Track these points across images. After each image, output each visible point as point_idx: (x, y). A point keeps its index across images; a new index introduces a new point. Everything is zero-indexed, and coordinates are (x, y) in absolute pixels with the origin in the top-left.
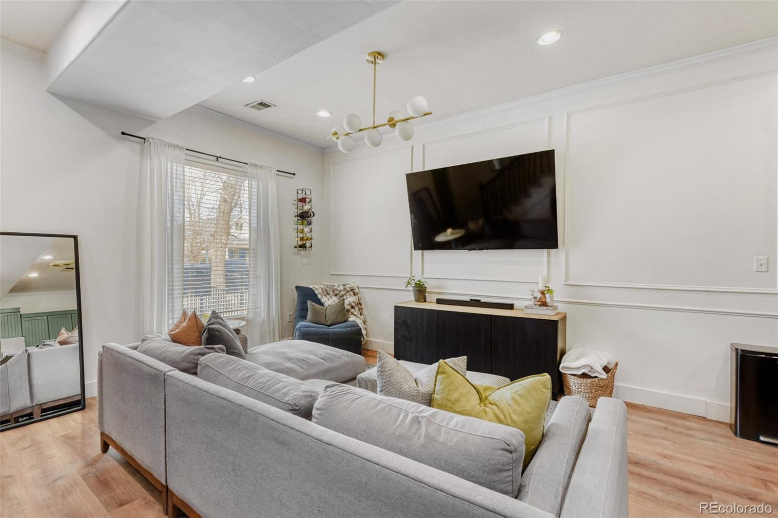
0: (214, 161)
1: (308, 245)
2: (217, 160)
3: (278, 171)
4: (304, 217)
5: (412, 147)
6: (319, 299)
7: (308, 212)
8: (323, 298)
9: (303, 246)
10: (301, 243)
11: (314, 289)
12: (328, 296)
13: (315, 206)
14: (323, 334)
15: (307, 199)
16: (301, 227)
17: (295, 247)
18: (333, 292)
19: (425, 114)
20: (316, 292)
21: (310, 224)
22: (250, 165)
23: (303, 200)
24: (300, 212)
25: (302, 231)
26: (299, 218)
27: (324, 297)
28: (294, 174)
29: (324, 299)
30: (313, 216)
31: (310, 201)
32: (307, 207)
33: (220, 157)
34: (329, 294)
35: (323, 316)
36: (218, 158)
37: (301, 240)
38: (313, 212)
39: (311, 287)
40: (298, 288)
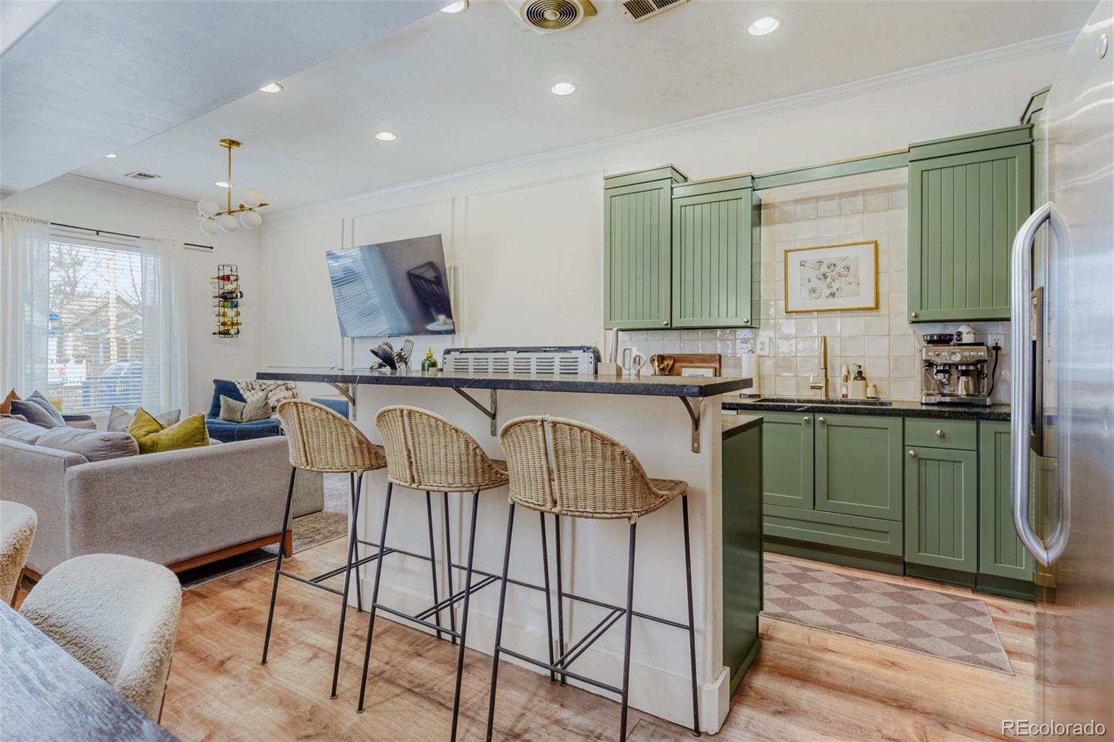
0: (93, 235)
1: (233, 331)
2: (98, 234)
3: (186, 244)
4: (228, 298)
5: (343, 220)
6: (241, 395)
7: (232, 292)
8: (245, 393)
9: (226, 333)
10: (222, 328)
11: (236, 383)
12: (253, 391)
13: (244, 285)
14: (226, 431)
15: (231, 277)
16: (222, 310)
17: (214, 334)
18: (260, 386)
19: (261, 205)
20: (238, 386)
21: (236, 306)
22: (143, 238)
23: (226, 278)
24: (221, 291)
25: (224, 315)
26: (221, 299)
27: (248, 392)
28: (212, 248)
29: (246, 395)
30: (241, 297)
31: (237, 280)
32: (229, 287)
33: (100, 231)
34: (254, 389)
35: (239, 413)
36: (98, 232)
37: (222, 325)
38: (241, 292)
39: (233, 381)
40: (215, 381)
